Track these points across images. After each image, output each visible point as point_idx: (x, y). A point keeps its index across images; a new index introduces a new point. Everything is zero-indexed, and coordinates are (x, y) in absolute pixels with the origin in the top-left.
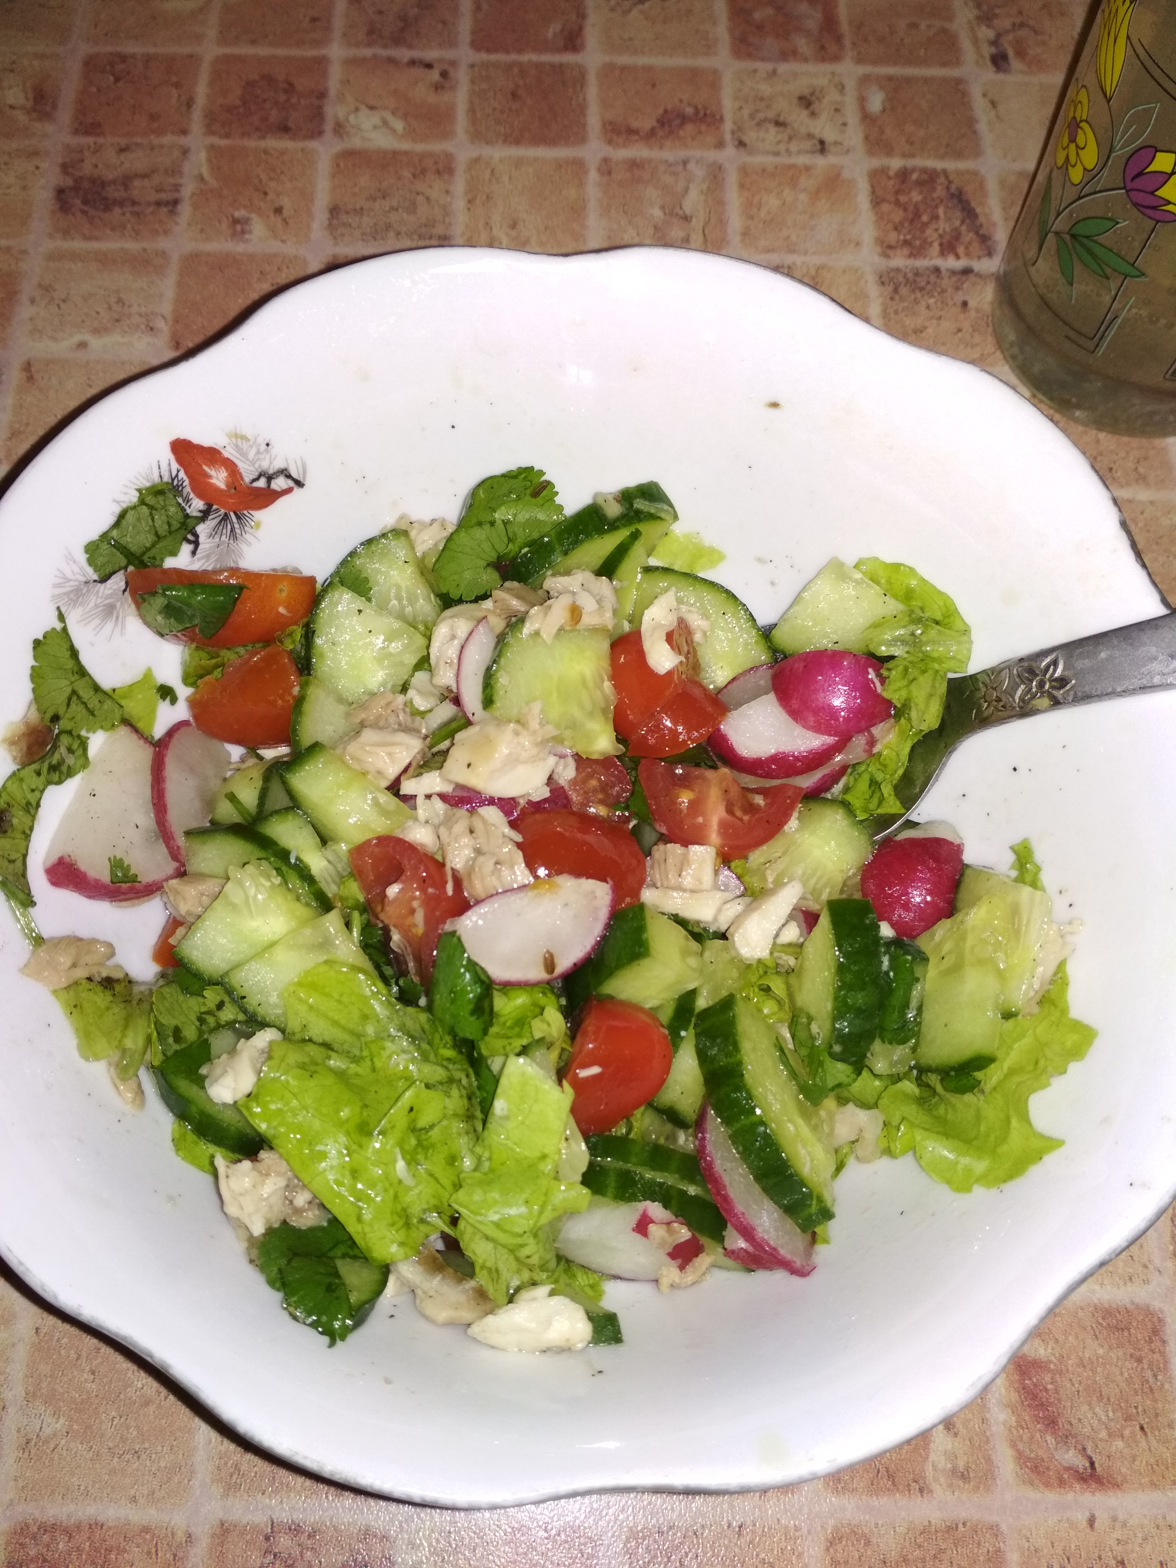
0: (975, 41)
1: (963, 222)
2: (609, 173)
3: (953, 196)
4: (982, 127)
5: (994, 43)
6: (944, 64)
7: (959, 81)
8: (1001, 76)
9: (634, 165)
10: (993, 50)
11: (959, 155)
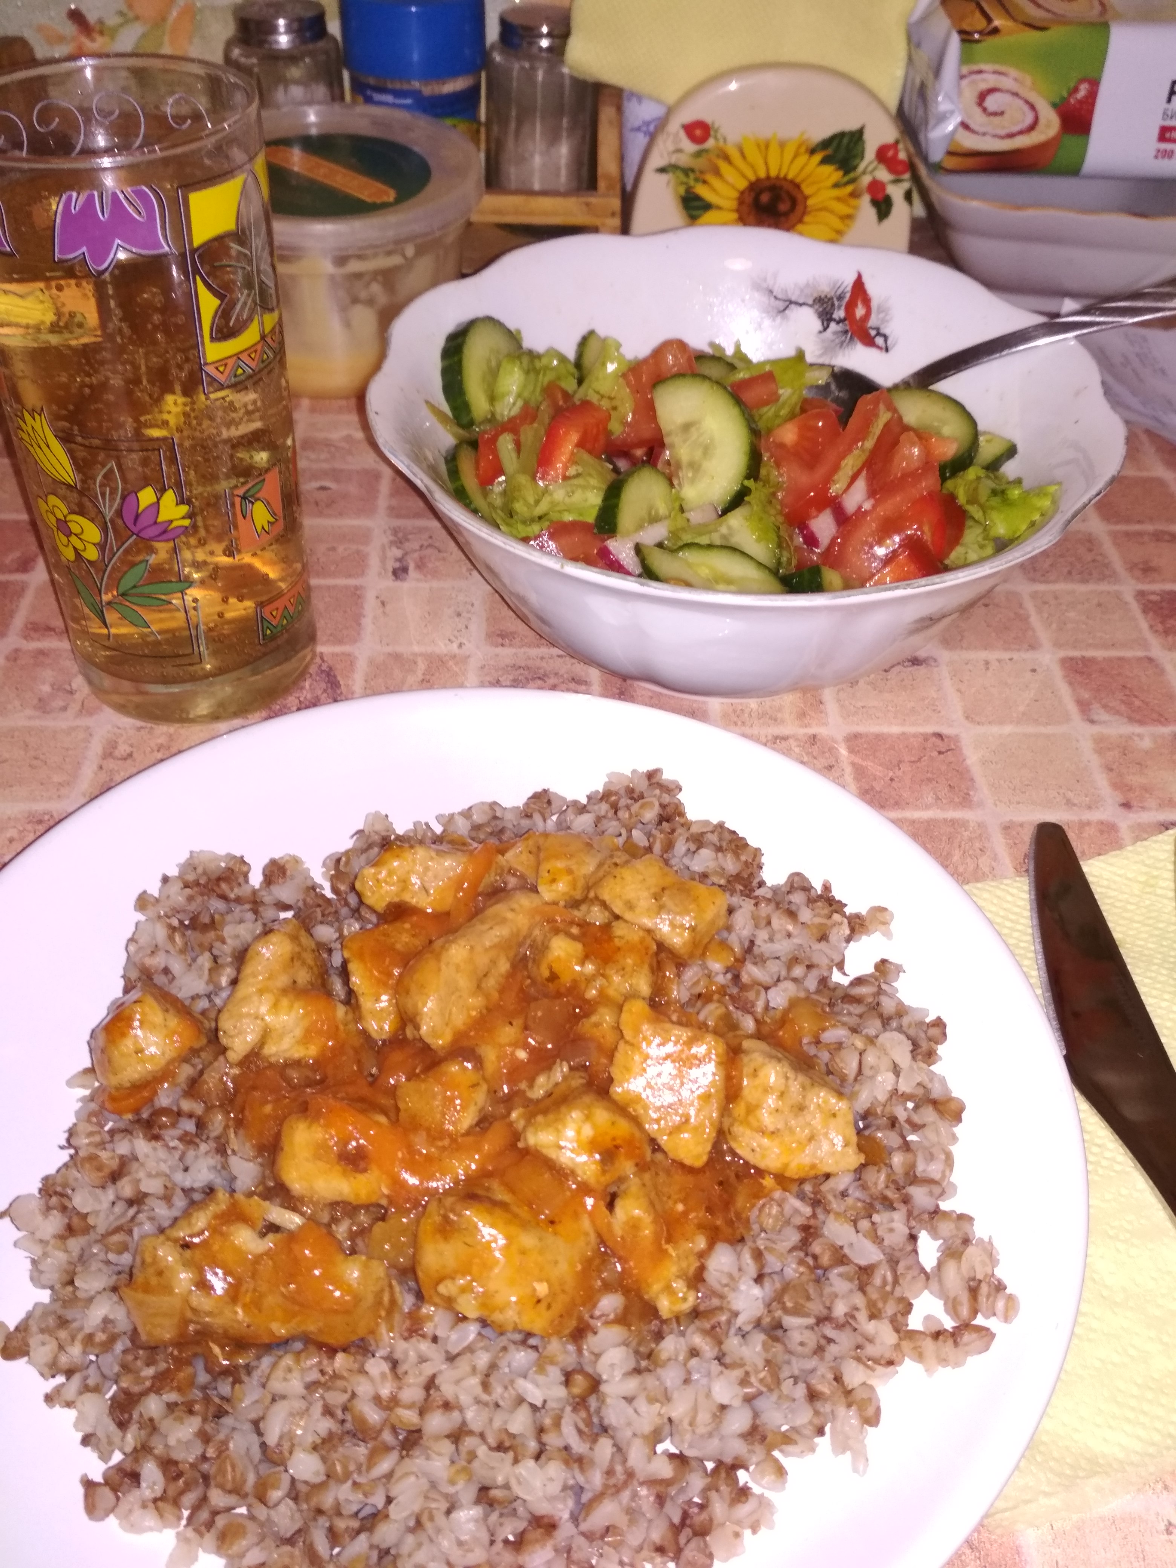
0: (383, 559)
1: (325, 691)
2: (15, 660)
3: (323, 671)
4: (367, 622)
5: (400, 560)
6: (350, 576)
7: (357, 588)
8: (398, 584)
9: (42, 653)
10: (397, 565)
11: (340, 642)
